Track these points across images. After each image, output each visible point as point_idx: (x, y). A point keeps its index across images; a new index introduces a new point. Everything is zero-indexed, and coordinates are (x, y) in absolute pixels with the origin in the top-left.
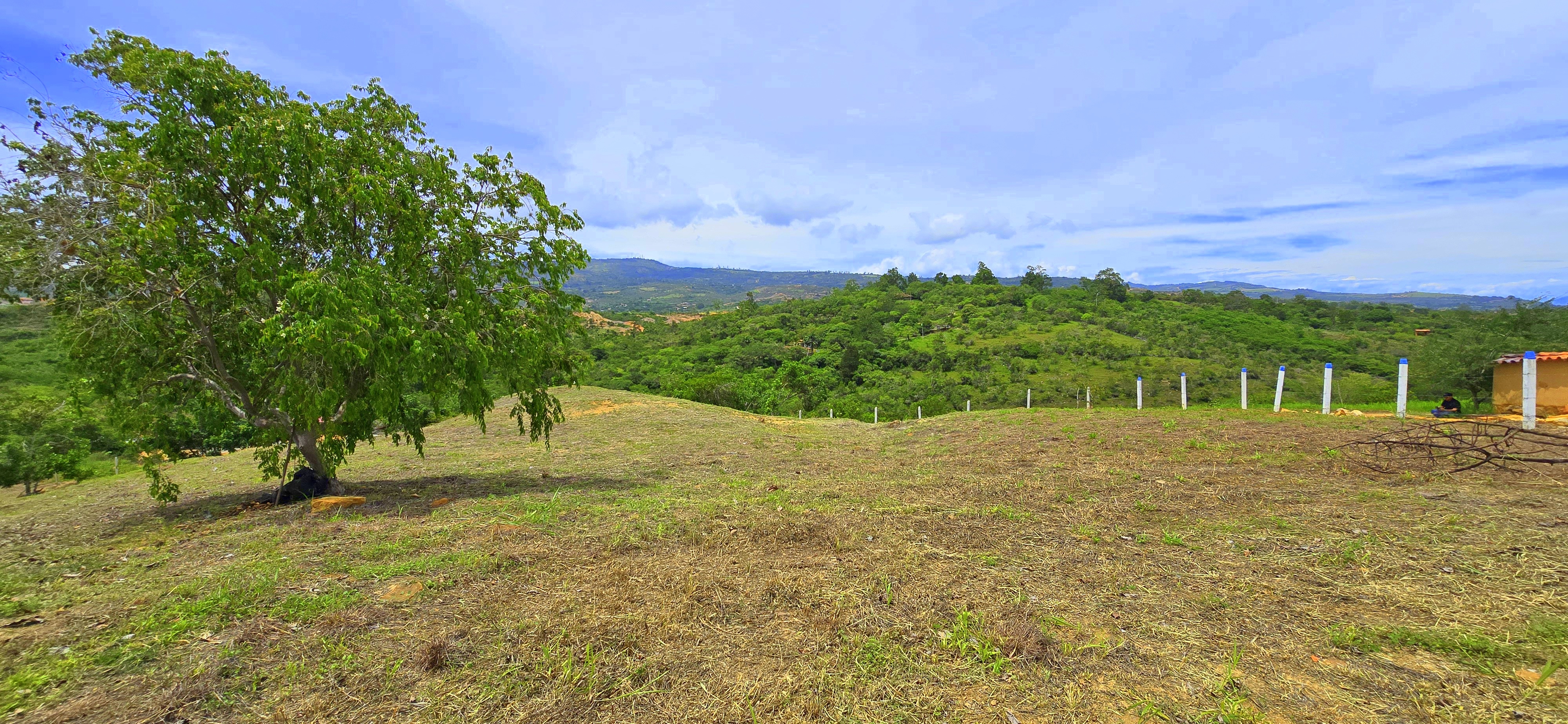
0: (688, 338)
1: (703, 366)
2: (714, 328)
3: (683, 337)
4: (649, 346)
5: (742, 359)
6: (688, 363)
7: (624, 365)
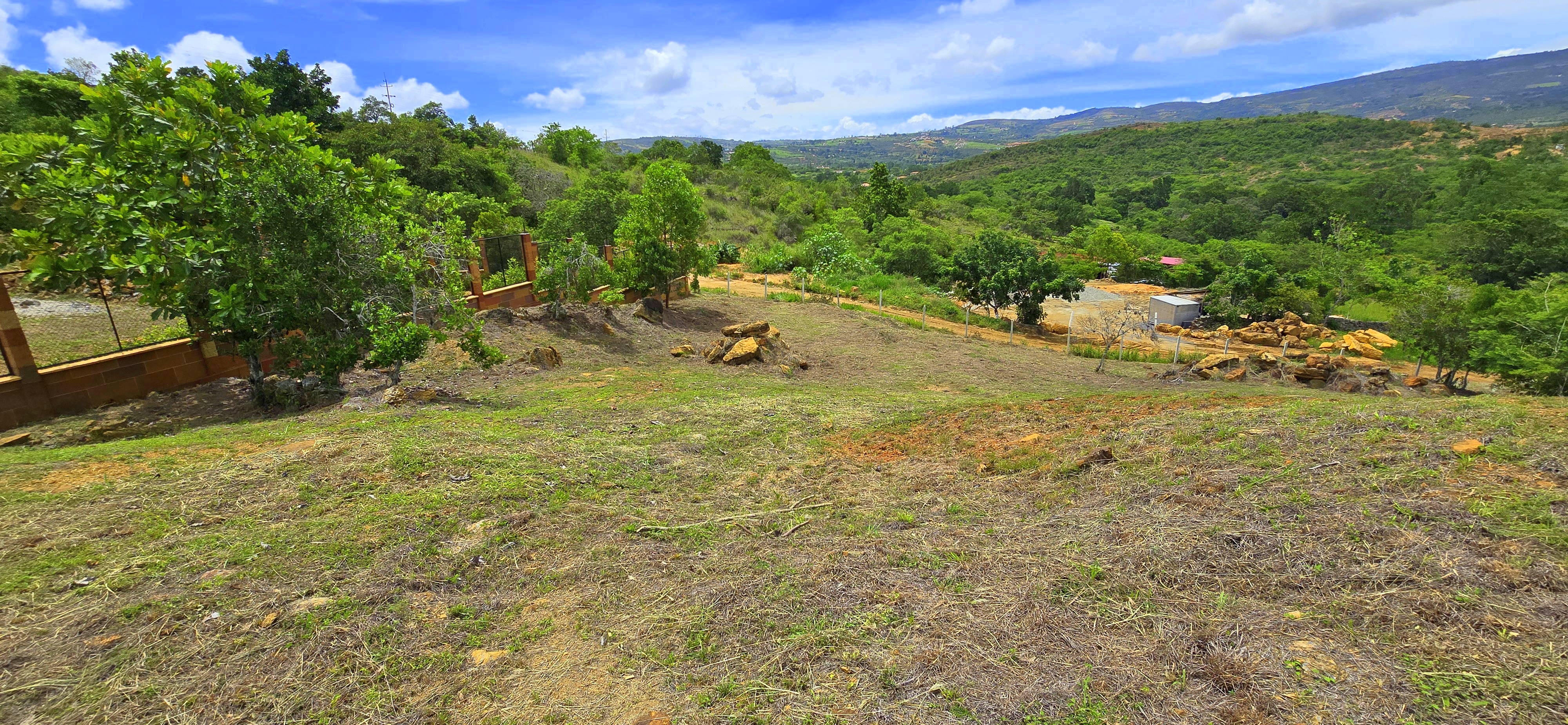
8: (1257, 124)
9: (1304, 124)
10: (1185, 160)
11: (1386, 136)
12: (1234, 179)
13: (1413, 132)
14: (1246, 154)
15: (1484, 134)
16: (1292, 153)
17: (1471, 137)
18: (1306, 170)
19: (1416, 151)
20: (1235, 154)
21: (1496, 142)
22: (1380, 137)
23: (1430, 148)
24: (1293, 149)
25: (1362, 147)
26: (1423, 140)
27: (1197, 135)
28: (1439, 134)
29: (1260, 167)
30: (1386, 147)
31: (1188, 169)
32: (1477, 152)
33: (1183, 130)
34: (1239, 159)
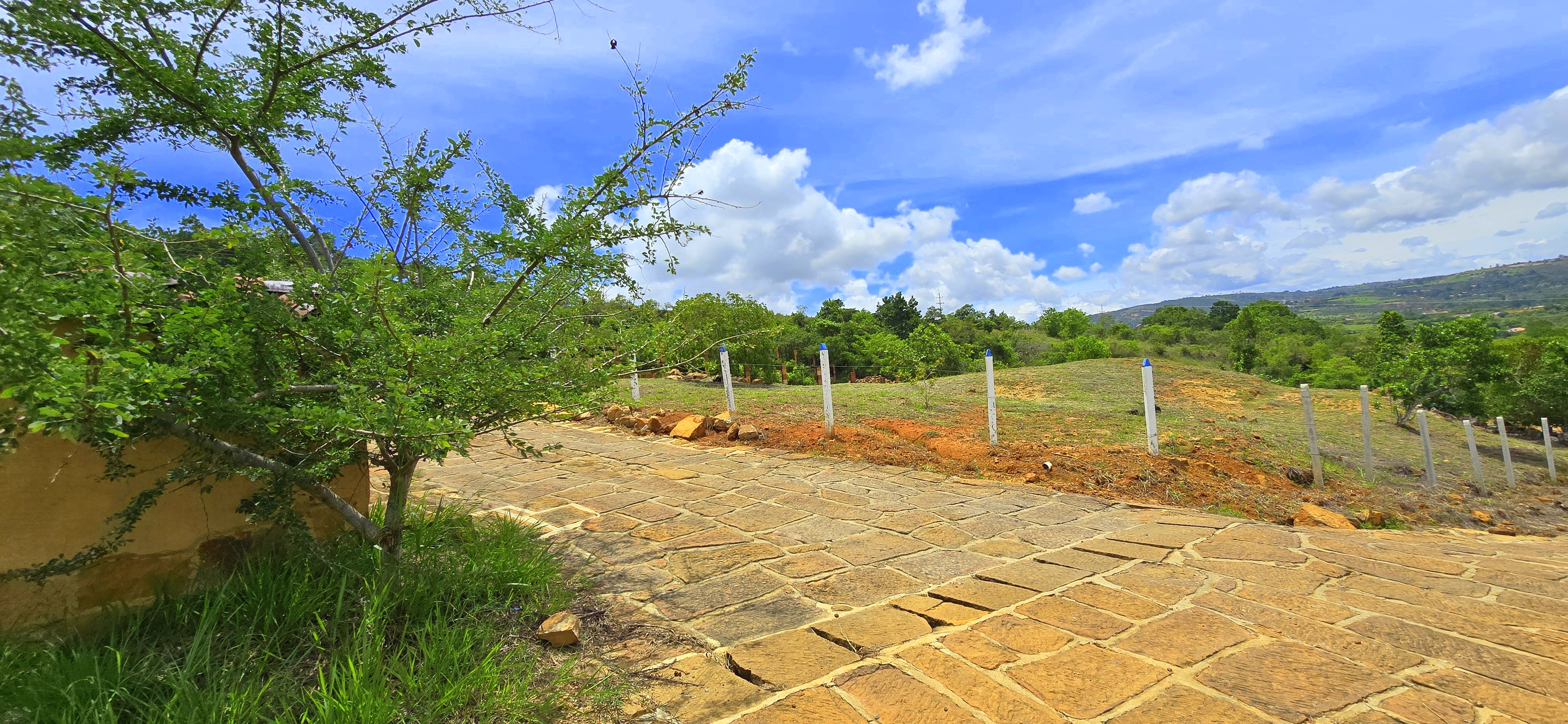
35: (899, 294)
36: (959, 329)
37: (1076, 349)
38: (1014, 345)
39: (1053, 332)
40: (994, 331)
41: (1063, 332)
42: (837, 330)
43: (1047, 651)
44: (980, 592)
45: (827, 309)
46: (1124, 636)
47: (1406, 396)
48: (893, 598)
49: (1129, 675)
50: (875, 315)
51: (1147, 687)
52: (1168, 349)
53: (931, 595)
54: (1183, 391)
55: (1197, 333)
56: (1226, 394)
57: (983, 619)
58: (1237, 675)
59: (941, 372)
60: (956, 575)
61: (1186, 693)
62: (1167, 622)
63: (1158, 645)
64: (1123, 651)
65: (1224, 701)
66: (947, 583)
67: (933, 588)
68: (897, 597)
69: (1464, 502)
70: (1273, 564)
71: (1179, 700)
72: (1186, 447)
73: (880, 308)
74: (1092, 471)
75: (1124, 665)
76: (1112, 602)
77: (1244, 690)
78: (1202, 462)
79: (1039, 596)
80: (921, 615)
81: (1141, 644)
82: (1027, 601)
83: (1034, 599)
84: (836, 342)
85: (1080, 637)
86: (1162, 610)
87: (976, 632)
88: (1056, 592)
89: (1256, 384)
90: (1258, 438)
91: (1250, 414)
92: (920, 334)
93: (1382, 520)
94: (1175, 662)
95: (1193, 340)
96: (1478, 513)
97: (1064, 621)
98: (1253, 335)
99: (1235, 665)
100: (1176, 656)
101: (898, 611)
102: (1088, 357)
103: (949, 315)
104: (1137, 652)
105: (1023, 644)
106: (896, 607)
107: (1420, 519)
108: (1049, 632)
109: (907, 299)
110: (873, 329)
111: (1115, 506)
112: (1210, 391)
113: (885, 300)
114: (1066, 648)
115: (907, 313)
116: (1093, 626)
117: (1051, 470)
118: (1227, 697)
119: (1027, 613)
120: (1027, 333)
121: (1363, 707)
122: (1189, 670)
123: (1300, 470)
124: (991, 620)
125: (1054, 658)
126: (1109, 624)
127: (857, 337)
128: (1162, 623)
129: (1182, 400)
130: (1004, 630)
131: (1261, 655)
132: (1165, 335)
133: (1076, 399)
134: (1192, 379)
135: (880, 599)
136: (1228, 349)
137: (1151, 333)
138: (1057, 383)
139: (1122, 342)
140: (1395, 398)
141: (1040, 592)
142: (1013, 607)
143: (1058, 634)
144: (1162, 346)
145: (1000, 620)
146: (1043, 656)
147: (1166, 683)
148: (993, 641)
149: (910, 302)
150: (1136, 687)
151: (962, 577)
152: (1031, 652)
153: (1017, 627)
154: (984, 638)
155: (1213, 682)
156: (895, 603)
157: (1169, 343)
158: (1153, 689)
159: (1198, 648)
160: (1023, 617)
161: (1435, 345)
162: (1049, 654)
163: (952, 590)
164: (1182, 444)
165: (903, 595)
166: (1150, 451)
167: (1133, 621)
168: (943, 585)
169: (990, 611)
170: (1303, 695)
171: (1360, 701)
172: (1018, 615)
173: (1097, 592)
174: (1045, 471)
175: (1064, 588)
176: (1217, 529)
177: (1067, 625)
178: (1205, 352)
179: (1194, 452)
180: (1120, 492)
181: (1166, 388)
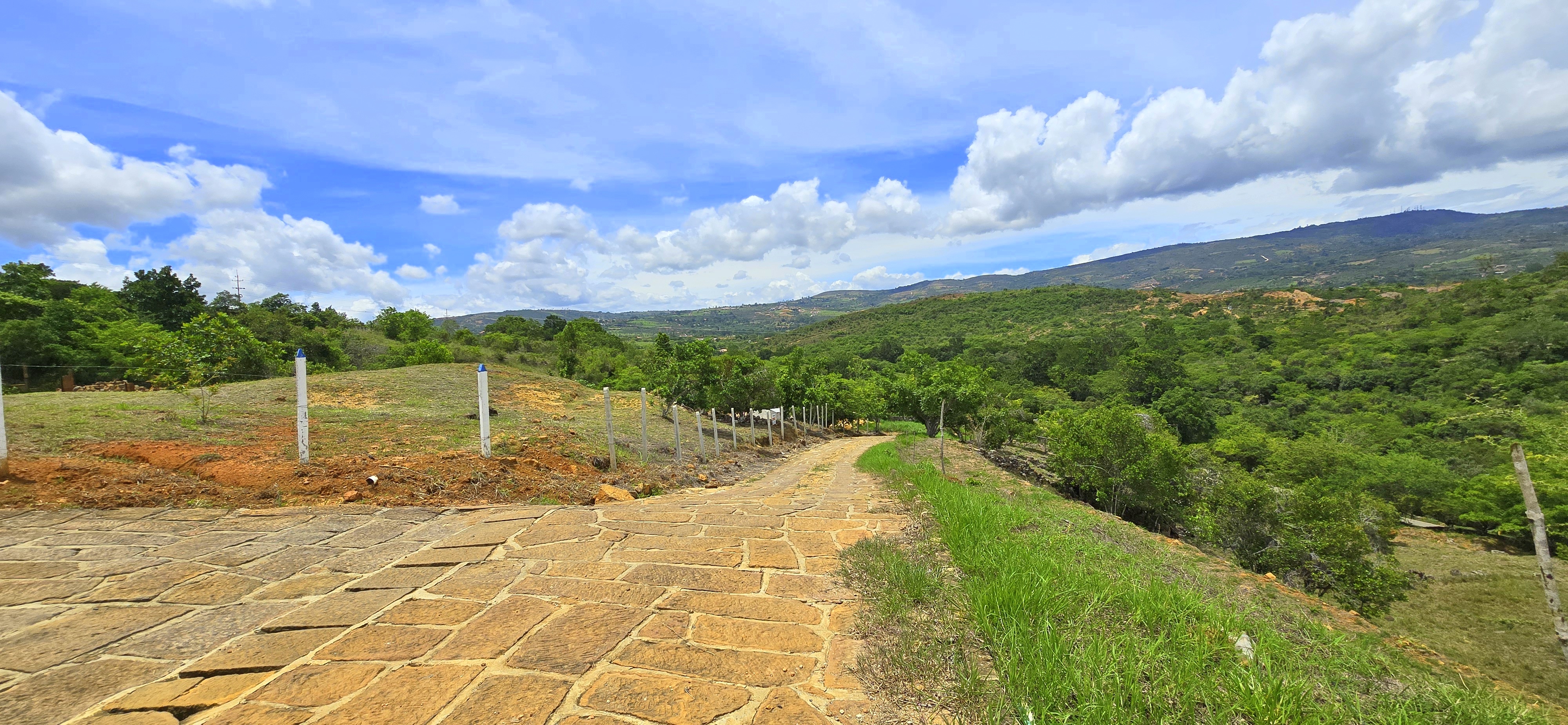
0: (1418, 318)
1: (1413, 359)
2: (1473, 301)
3: (1406, 317)
4: (1345, 330)
5: (1496, 348)
6: (1387, 355)
7: (1285, 356)
8: (1033, 294)
9: (1066, 293)
10: (983, 322)
11: (1123, 301)
12: (1018, 336)
13: (1139, 298)
14: (1027, 317)
15: (1185, 299)
16: (1059, 315)
17: (1177, 302)
18: (1069, 328)
19: (1141, 312)
20: (1019, 317)
21: (1192, 304)
22: (1118, 302)
23: (1151, 310)
24: (1061, 312)
25: (1107, 309)
26: (1147, 304)
27: (990, 302)
28: (1156, 299)
29: (1037, 327)
30: (1123, 309)
31: (985, 329)
32: (1181, 312)
33: (979, 299)
34: (1022, 321)
35: (167, 270)
36: (266, 323)
37: (417, 352)
38: (343, 346)
39: (392, 333)
40: (317, 328)
41: (403, 335)
42: (36, 311)
43: (351, 692)
44: (266, 649)
45: (13, 276)
46: (442, 645)
47: (668, 396)
48: (110, 701)
49: (443, 685)
50: (119, 295)
51: (460, 691)
52: (508, 356)
53: (183, 675)
54: (518, 395)
55: (533, 342)
56: (552, 397)
57: (264, 683)
58: (541, 648)
59: (235, 375)
60: (229, 637)
61: (496, 682)
62: (485, 618)
63: (474, 643)
64: (439, 662)
65: (529, 676)
66: (214, 651)
67: (189, 665)
68: (118, 696)
69: (695, 469)
70: (576, 540)
71: (490, 691)
72: (515, 447)
73: (129, 284)
74: (424, 480)
75: (439, 676)
76: (432, 613)
77: (546, 660)
78: (528, 459)
79: (348, 630)
80: (161, 709)
81: (458, 649)
82: (332, 641)
83: (340, 636)
84: (32, 329)
85: (393, 663)
86: (481, 606)
87: (252, 702)
88: (370, 621)
89: (575, 388)
90: (573, 433)
91: (570, 413)
92: (202, 325)
93: (650, 489)
94: (489, 656)
95: (529, 349)
96: (701, 475)
97: (376, 651)
98: (574, 346)
99: (540, 639)
100: (490, 649)
101: (120, 716)
102: (430, 361)
103: (253, 305)
104: (453, 658)
105: (320, 694)
106: (115, 711)
107: (671, 485)
108: (355, 670)
109: (182, 278)
110: (114, 314)
111: (445, 513)
112: (540, 394)
113: (140, 274)
114: (377, 680)
115: (181, 296)
116: (409, 646)
117: (377, 484)
118: (531, 672)
119: (329, 656)
120: (360, 333)
121: (628, 640)
122: (502, 658)
123: (601, 458)
124: (277, 680)
125: (358, 698)
126: (427, 638)
127: (83, 323)
128: (480, 620)
129: (516, 404)
130: (296, 686)
131: (561, 623)
132: (506, 343)
133: (413, 405)
134: (525, 384)
135: (84, 709)
136: (557, 357)
137: (493, 340)
138: (392, 389)
139: (466, 348)
140: (662, 397)
141: (349, 626)
142: (312, 654)
143: (367, 668)
144: (503, 352)
145: (292, 674)
146: (346, 700)
147: (479, 680)
148: (277, 705)
149: (187, 282)
150: (449, 695)
151: (238, 638)
152: (331, 700)
153: (315, 677)
154: (265, 707)
155: (521, 662)
156: (112, 707)
157: (509, 350)
158: (466, 690)
159: (511, 634)
160: (325, 662)
161: (684, 359)
162: (353, 695)
163: (222, 658)
164: (513, 444)
165: (130, 690)
166: (483, 453)
167: (451, 628)
168: (207, 655)
169: (276, 668)
170: (589, 646)
171: (627, 636)
172: (317, 662)
173: (416, 607)
174: (370, 486)
175: (380, 613)
176: (536, 518)
177: (378, 655)
178: (539, 360)
179: (523, 450)
180: (452, 497)
181: (503, 392)
